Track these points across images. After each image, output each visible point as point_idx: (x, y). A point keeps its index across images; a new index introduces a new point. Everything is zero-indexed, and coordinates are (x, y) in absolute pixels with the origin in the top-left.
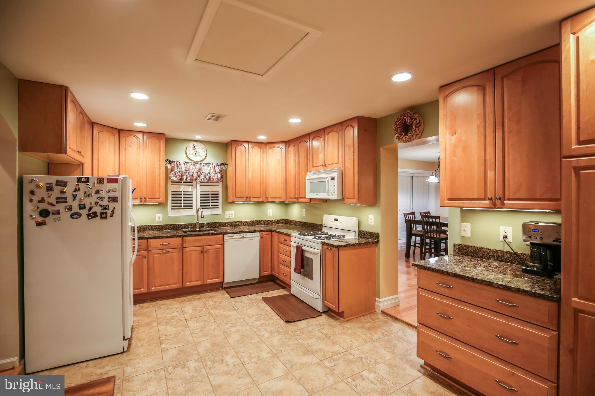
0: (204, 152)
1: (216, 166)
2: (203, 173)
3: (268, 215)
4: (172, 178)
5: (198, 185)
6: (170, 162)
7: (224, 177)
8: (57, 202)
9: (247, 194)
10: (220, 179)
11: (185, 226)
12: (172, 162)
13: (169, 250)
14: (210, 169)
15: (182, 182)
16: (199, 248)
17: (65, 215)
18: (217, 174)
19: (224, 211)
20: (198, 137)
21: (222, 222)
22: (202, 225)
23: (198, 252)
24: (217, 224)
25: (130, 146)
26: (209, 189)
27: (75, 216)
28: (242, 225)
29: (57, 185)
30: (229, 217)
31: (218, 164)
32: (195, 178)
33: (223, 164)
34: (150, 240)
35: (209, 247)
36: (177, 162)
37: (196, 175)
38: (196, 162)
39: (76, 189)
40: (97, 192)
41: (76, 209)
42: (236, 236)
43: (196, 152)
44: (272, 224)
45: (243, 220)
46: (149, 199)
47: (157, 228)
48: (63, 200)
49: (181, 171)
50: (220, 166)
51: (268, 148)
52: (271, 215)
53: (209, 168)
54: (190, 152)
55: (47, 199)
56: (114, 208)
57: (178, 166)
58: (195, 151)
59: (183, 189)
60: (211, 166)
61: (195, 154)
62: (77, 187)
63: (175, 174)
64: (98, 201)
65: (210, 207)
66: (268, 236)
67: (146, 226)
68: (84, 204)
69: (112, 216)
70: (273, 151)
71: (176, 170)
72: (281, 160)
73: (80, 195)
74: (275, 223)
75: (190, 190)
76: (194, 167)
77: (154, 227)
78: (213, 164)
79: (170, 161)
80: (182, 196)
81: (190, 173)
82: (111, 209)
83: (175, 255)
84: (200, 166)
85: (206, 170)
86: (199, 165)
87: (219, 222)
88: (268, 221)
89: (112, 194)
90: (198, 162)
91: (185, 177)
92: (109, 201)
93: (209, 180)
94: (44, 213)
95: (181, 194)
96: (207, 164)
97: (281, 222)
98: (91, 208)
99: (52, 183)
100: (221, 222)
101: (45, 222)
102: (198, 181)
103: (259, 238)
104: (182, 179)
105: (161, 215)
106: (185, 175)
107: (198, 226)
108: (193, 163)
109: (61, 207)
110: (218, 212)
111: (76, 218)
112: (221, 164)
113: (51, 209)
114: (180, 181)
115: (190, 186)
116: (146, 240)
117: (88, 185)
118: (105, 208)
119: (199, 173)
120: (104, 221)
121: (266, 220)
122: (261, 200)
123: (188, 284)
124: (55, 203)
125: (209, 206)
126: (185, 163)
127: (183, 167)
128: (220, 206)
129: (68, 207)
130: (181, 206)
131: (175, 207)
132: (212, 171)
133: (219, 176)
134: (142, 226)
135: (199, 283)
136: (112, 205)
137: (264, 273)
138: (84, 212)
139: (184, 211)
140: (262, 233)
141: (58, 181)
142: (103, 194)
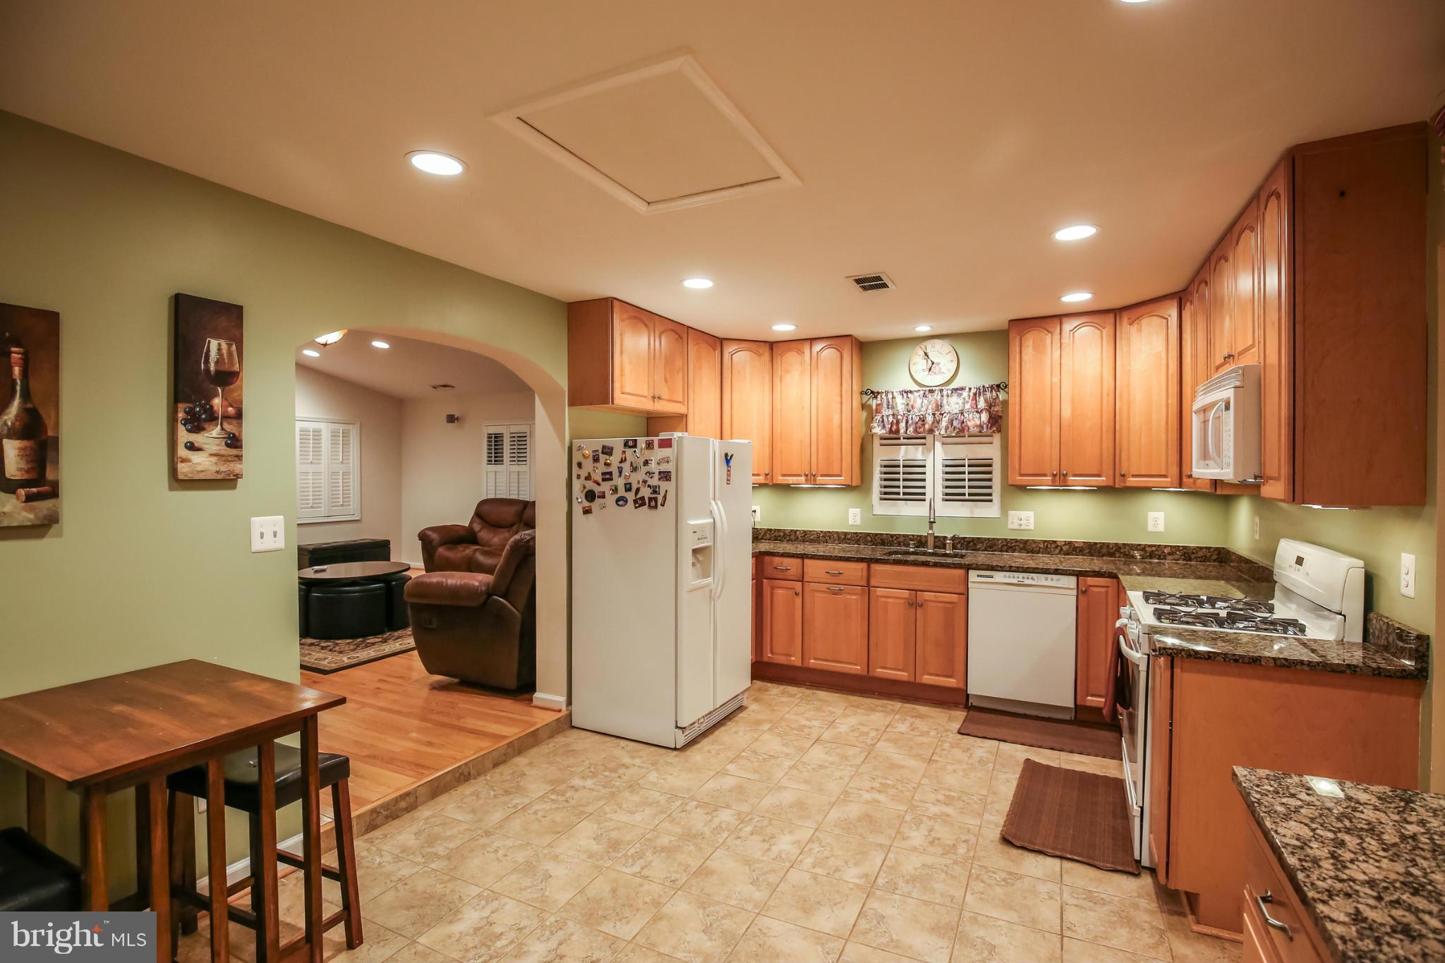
0: (952, 361)
1: (980, 392)
2: (945, 415)
3: (1151, 528)
4: (874, 431)
5: (938, 444)
6: (875, 394)
7: (997, 421)
8: (604, 480)
9: (1056, 464)
10: (985, 426)
11: (903, 540)
12: (878, 393)
13: (842, 587)
14: (964, 404)
15: (899, 439)
16: (906, 594)
17: (610, 499)
18: (979, 412)
19: (1005, 509)
20: (923, 329)
21: (998, 540)
22: (940, 542)
23: (902, 601)
24: (983, 543)
25: (788, 372)
26: (964, 452)
27: (621, 501)
28: (1057, 551)
29: (603, 453)
30: (1018, 528)
31: (984, 387)
32: (927, 426)
33: (998, 386)
34: (807, 561)
35: (928, 596)
36: (887, 393)
37: (930, 419)
38: (928, 388)
39: (622, 459)
40: (646, 463)
41: (622, 492)
42: (999, 577)
43: (933, 364)
44: (1165, 559)
45: (1061, 538)
46: (822, 476)
47: (849, 539)
48: (608, 476)
49: (896, 412)
50: (991, 391)
51: (1125, 320)
52: (1161, 528)
53: (961, 401)
54: (919, 364)
55: (593, 476)
56: (666, 491)
57: (889, 402)
58: (930, 362)
59: (904, 453)
60: (965, 394)
61: (930, 369)
62: (624, 456)
63: (883, 421)
64: (647, 478)
65: (967, 497)
66: (1107, 592)
67: (829, 532)
68: (630, 484)
69: (663, 506)
70: (1140, 330)
71: (886, 412)
72: (1164, 356)
73: (626, 467)
74: (1176, 557)
75: (919, 456)
76: (925, 401)
77: (843, 537)
78: (970, 389)
79: (872, 392)
80: (901, 470)
81: (914, 416)
82: (662, 493)
83: (854, 599)
84: (939, 397)
85: (953, 405)
86: (937, 396)
87: (989, 539)
88: (1147, 549)
89: (664, 467)
90: (934, 388)
91: (902, 425)
92: (659, 479)
93: (962, 430)
94: (590, 496)
95: (899, 466)
96: (956, 390)
97: (1200, 554)
98: (638, 490)
99: (597, 451)
100: (994, 539)
101: (591, 510)
102: (937, 433)
103: (1075, 592)
104: (898, 431)
105: (857, 511)
106: (904, 421)
107: (931, 542)
108: (922, 392)
109: (606, 487)
110: (990, 511)
111: (622, 506)
112: (992, 387)
113: (597, 489)
114: (893, 436)
115: (920, 448)
116: (799, 561)
117: (635, 451)
118: (655, 490)
119: (938, 413)
120: (653, 512)
121: (1140, 545)
122: (1102, 480)
123: (880, 672)
124: (600, 481)
125: (964, 494)
126: (905, 395)
127: (900, 403)
128: (996, 497)
129: (613, 488)
130: (898, 494)
131: (889, 494)
132: (968, 406)
133: (985, 417)
134: (821, 532)
135: (903, 675)
136: (664, 486)
137: (1089, 698)
138: (630, 496)
139: (906, 504)
140: (1086, 581)
141: (604, 447)
142: (653, 466)
